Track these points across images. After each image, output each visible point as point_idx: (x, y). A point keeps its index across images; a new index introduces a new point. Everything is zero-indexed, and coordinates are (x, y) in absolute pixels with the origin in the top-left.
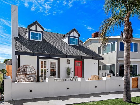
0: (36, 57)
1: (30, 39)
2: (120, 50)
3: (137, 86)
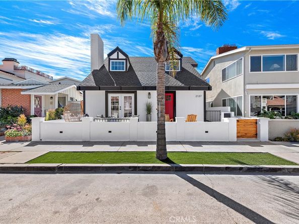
0: (104, 91)
1: (111, 70)
2: (251, 71)
3: (256, 134)
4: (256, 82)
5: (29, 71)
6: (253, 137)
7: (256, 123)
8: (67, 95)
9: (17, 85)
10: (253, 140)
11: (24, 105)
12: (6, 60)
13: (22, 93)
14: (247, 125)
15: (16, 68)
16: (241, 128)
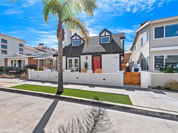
0: (65, 57)
2: (155, 38)
3: (140, 83)
4: (160, 46)
5: (48, 49)
6: (137, 84)
7: (140, 75)
8: (53, 59)
9: (36, 55)
10: (137, 87)
11: (35, 64)
12: (40, 44)
13: (34, 59)
14: (133, 76)
15: (43, 48)
16: (128, 78)
